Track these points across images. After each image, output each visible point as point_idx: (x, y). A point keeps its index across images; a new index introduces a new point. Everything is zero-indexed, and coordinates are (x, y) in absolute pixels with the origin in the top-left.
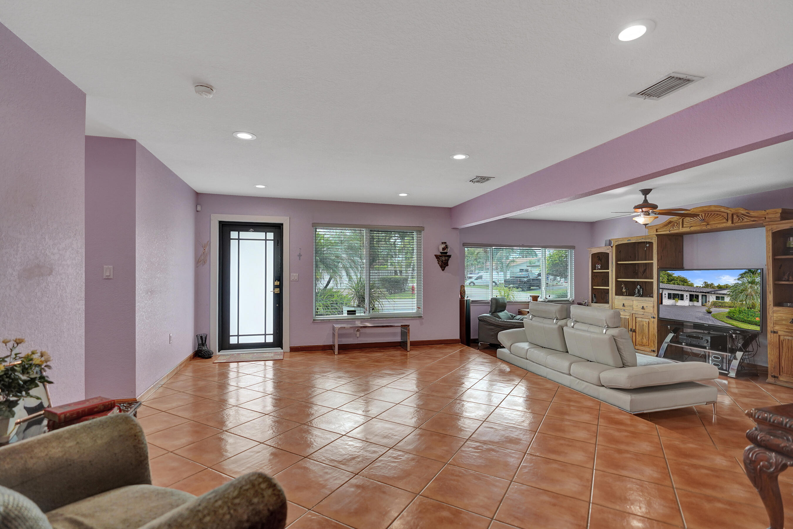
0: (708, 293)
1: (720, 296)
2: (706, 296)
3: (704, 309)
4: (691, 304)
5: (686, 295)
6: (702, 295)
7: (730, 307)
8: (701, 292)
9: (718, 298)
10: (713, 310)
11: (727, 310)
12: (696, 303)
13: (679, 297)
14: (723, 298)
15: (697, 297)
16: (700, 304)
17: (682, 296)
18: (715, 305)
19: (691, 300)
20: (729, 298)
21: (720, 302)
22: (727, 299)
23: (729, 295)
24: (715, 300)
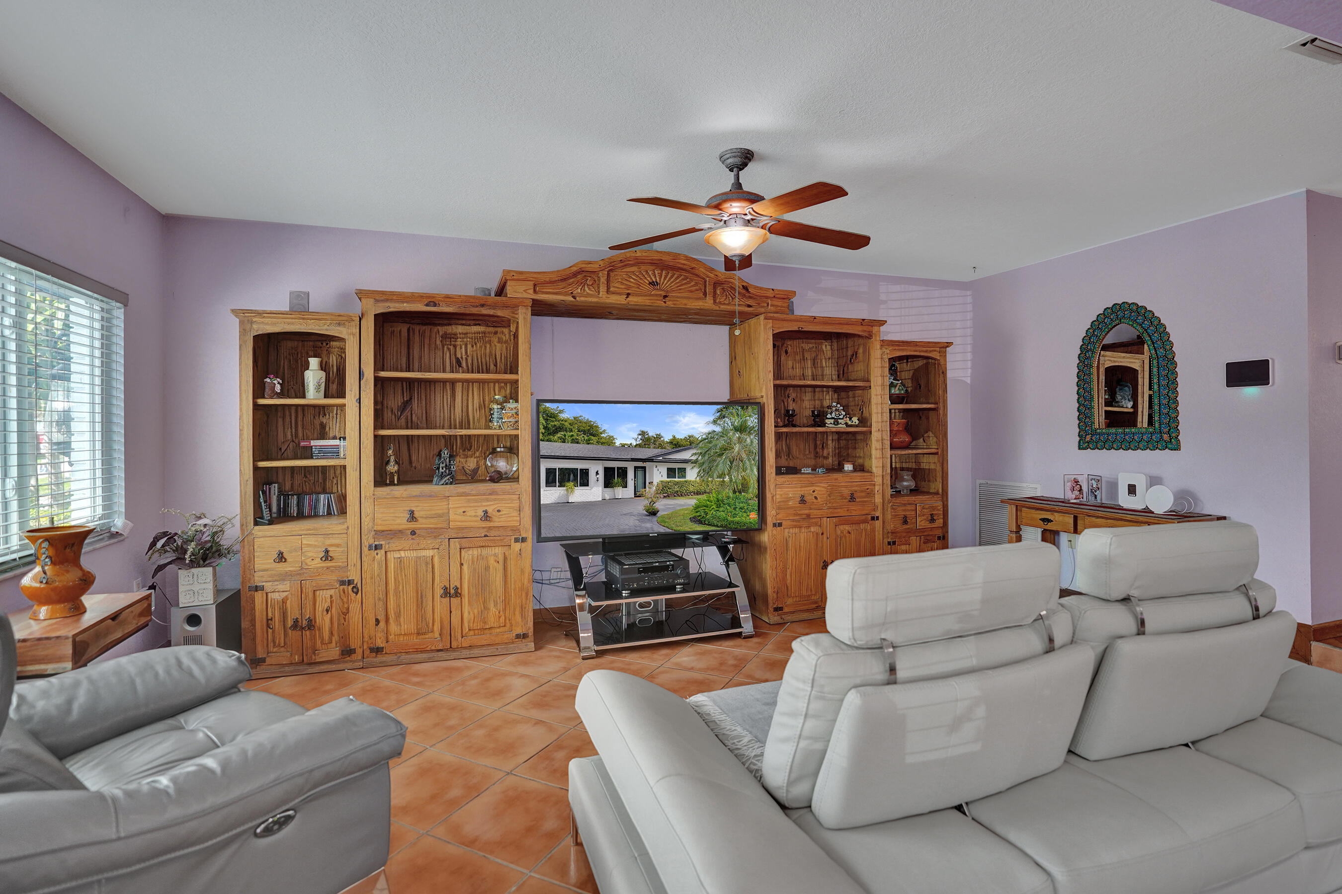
0: (650, 460)
1: (676, 466)
2: (644, 468)
3: (640, 506)
4: (609, 494)
5: (596, 470)
6: (636, 468)
7: (698, 493)
8: (633, 460)
9: (671, 472)
10: (662, 505)
11: (692, 502)
12: (620, 492)
13: (575, 479)
14: (682, 471)
15: (623, 472)
16: (629, 492)
17: (585, 473)
18: (666, 491)
19: (608, 484)
20: (696, 470)
21: (677, 483)
22: (692, 474)
23: (695, 462)
24: (665, 478)
